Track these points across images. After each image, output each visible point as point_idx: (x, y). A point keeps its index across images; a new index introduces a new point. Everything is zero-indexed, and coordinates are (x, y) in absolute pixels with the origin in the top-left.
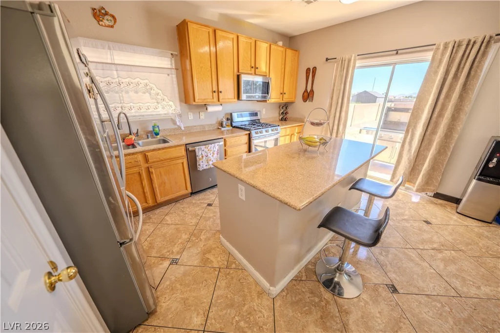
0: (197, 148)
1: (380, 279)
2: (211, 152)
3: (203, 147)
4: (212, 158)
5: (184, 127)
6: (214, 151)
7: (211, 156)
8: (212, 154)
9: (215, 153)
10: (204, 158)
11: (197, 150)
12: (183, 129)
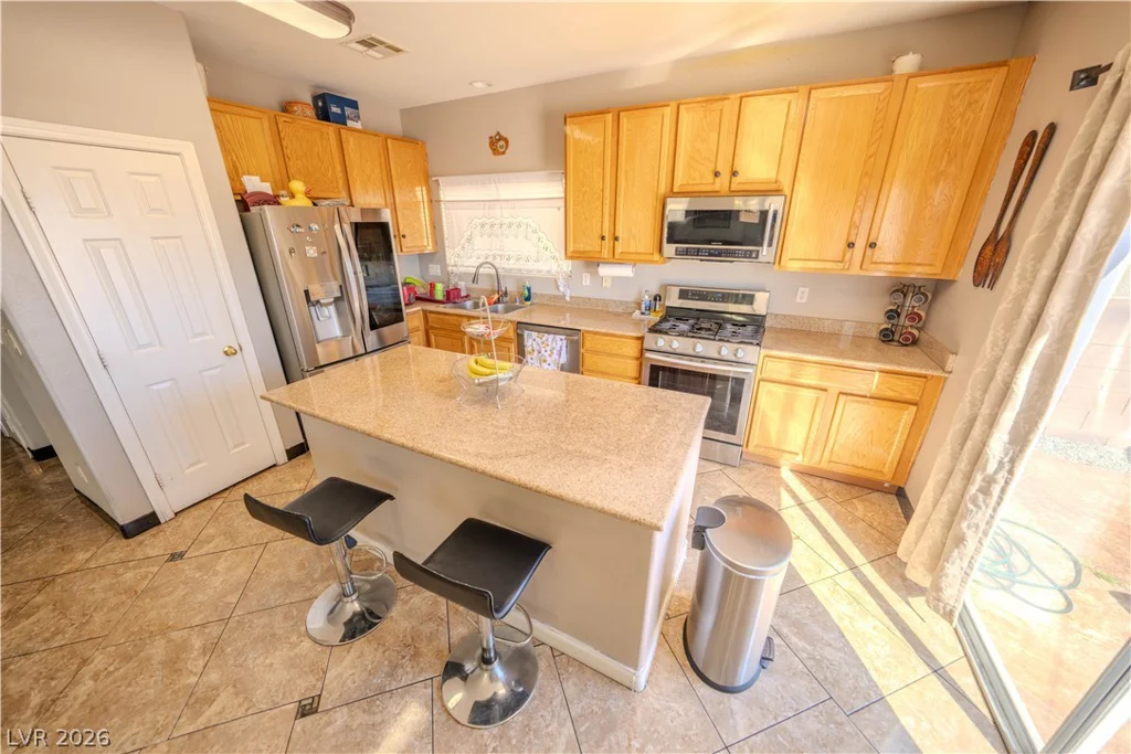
0: (526, 333)
1: (335, 684)
2: (548, 349)
3: (535, 334)
4: (548, 358)
5: (571, 297)
6: (553, 348)
7: (547, 354)
8: (549, 352)
9: (555, 352)
10: (536, 353)
11: (525, 336)
12: (568, 299)
